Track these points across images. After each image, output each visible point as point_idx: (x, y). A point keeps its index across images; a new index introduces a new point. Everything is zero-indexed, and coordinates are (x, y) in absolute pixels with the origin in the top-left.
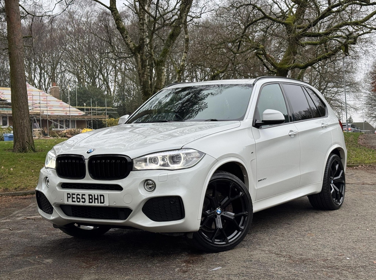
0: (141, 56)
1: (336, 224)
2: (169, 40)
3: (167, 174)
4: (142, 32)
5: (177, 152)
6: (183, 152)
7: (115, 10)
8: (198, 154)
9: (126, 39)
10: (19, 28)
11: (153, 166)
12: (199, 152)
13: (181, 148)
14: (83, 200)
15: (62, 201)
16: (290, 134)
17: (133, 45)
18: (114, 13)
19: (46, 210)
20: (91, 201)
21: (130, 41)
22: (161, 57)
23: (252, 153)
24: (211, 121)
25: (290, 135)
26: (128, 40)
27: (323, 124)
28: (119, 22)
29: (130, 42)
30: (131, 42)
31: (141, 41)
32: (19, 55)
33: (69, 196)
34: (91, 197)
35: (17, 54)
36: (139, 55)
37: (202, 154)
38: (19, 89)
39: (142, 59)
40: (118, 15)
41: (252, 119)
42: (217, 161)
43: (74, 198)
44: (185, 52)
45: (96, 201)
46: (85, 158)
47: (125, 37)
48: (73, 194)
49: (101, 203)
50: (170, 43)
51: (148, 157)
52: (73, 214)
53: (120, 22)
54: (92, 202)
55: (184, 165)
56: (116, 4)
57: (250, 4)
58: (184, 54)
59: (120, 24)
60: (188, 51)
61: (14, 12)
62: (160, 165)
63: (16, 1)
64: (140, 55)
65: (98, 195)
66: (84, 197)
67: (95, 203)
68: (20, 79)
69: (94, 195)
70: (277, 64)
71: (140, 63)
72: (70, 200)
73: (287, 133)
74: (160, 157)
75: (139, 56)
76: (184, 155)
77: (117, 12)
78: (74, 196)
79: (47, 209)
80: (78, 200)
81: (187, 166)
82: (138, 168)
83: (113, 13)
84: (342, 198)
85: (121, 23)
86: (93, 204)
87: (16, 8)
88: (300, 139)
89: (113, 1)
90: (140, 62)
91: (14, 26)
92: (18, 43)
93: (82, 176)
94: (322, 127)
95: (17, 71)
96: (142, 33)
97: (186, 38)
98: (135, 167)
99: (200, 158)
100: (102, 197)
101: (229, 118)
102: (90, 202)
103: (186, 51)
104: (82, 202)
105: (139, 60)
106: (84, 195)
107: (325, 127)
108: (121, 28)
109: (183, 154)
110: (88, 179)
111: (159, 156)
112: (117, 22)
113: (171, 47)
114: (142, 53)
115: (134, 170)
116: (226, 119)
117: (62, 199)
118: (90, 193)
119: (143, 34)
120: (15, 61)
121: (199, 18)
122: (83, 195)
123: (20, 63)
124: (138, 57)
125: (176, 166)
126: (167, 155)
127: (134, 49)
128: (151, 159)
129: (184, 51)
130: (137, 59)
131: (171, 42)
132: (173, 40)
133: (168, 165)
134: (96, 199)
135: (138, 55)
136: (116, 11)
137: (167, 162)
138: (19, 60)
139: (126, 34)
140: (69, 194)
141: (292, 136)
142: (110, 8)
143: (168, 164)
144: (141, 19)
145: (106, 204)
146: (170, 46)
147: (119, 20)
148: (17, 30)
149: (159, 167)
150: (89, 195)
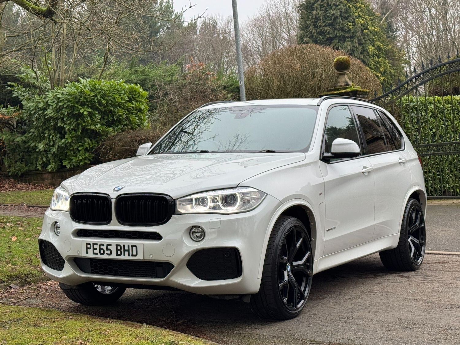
3: (219, 220)
5: (232, 191)
6: (239, 192)
8: (258, 195)
11: (201, 209)
12: (260, 191)
13: (237, 187)
14: (109, 252)
15: (78, 252)
16: (364, 170)
19: (53, 265)
20: (119, 253)
23: (321, 194)
24: (266, 152)
25: (363, 173)
27: (400, 159)
33: (89, 246)
34: (119, 248)
37: (263, 194)
41: (319, 151)
42: (281, 203)
43: (96, 249)
45: (126, 253)
46: (111, 198)
48: (94, 244)
49: (133, 255)
51: (194, 197)
52: (92, 270)
54: (120, 255)
55: (240, 208)
62: (210, 208)
65: (128, 246)
66: (109, 247)
67: (124, 255)
69: (124, 246)
72: (90, 251)
73: (361, 170)
74: (210, 197)
76: (240, 195)
78: (95, 247)
79: (55, 264)
80: (102, 252)
81: (244, 209)
82: (182, 211)
84: (421, 258)
86: (122, 257)
88: (374, 177)
93: (108, 221)
94: (400, 163)
98: (179, 210)
99: (261, 199)
100: (134, 248)
101: (289, 149)
102: (117, 255)
104: (108, 254)
106: (110, 245)
107: (403, 163)
109: (239, 193)
110: (115, 225)
111: (209, 195)
115: (176, 213)
116: (285, 150)
117: (78, 251)
118: (117, 243)
122: (108, 245)
125: (230, 209)
126: (218, 195)
128: (197, 200)
133: (220, 208)
134: (126, 251)
137: (218, 203)
140: (89, 244)
141: (366, 174)
143: (219, 206)
145: (140, 257)
149: (207, 210)
150: (117, 246)
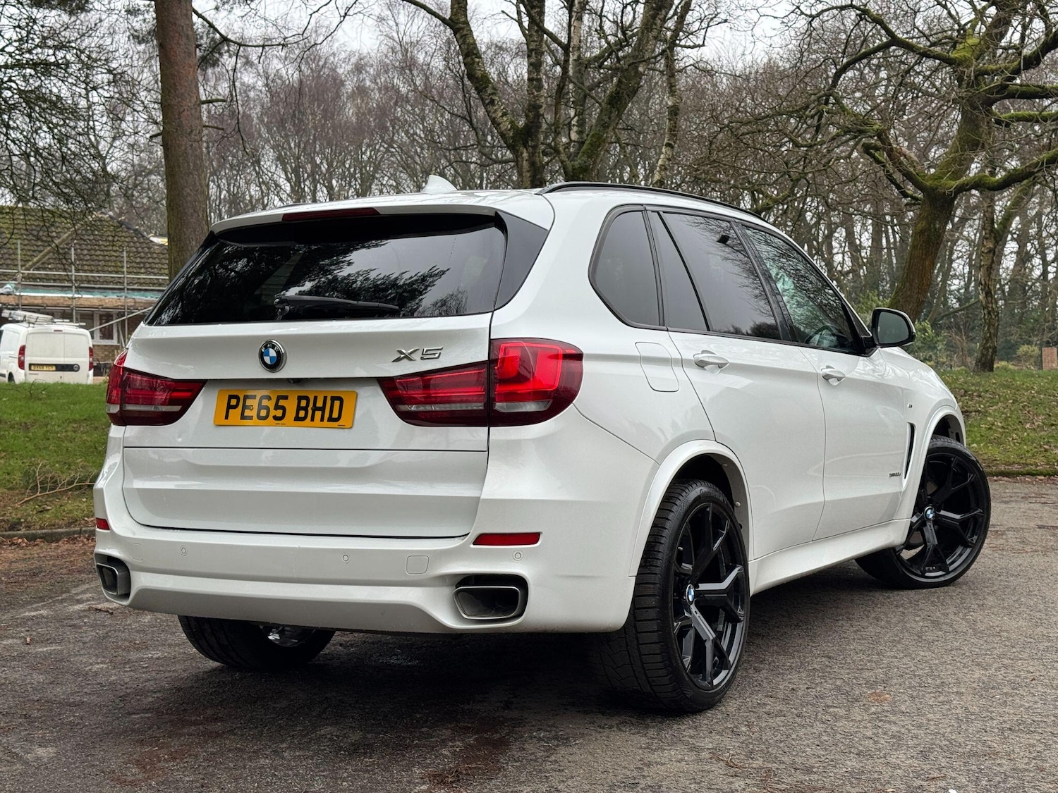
0: (532, 155)
1: (978, 665)
2: (607, 110)
4: (535, 88)
7: (463, 29)
9: (490, 108)
10: (190, 78)
17: (510, 123)
18: (461, 37)
21: (500, 114)
22: (585, 158)
26: (496, 111)
28: (473, 59)
29: (502, 116)
30: (504, 114)
31: (530, 114)
32: (190, 152)
35: (183, 148)
36: (525, 151)
38: (188, 242)
39: (532, 164)
40: (471, 41)
44: (668, 145)
47: (487, 102)
50: (610, 118)
53: (477, 60)
56: (466, 9)
57: (852, 6)
58: (664, 150)
59: (475, 65)
60: (675, 142)
61: (177, 35)
63: (183, 3)
64: (528, 152)
68: (192, 215)
70: (924, 176)
71: (528, 175)
75: (525, 155)
77: (468, 33)
83: (458, 36)
85: (479, 62)
87: (182, 22)
89: (459, 3)
90: (528, 171)
91: (179, 72)
92: (186, 119)
95: (185, 193)
96: (534, 91)
97: (672, 107)
103: (671, 142)
105: (525, 164)
108: (477, 78)
112: (469, 59)
113: (611, 128)
114: (535, 147)
119: (536, 93)
120: (179, 167)
121: (699, 46)
123: (191, 173)
124: (523, 158)
127: (511, 134)
129: (666, 141)
130: (520, 163)
131: (612, 115)
132: (618, 110)
135: (522, 153)
136: (467, 30)
138: (188, 165)
139: (490, 94)
142: (450, 22)
144: (532, 50)
146: (608, 127)
147: (474, 54)
148: (186, 84)
